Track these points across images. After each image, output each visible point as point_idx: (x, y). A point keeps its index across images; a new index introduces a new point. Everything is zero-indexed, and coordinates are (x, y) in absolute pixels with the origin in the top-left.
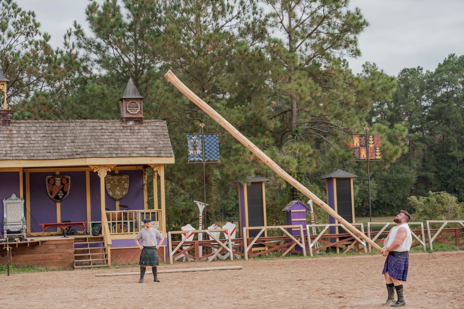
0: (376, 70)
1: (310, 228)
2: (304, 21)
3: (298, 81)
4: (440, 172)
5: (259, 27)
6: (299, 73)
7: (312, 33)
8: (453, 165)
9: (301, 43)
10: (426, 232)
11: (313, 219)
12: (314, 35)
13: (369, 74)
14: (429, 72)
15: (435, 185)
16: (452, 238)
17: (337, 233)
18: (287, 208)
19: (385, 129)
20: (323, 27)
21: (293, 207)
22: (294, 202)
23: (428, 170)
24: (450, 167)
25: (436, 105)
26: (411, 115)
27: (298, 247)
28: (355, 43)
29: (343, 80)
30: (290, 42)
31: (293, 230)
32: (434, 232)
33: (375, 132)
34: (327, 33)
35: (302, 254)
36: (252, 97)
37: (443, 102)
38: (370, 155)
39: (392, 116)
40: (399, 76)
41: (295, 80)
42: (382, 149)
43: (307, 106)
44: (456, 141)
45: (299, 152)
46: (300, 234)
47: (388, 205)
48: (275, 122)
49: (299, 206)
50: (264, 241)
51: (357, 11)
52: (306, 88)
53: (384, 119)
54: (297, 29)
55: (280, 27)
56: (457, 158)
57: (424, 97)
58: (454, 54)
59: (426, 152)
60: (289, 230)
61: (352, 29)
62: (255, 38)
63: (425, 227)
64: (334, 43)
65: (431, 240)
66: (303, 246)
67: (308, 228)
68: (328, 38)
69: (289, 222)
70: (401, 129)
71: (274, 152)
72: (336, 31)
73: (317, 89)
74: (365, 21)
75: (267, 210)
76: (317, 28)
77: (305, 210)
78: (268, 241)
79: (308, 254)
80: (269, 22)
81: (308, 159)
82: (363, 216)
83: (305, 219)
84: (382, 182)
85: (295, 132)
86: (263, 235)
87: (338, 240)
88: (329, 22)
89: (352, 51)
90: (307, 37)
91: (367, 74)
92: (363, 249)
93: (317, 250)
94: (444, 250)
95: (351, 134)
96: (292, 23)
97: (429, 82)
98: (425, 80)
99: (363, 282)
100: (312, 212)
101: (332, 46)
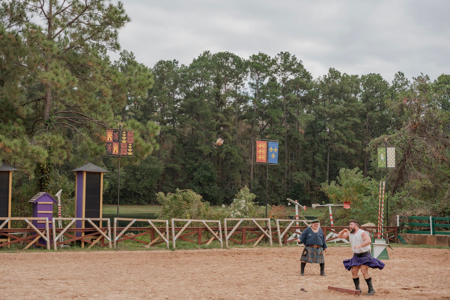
0: (133, 59)
1: (57, 222)
2: (66, 8)
3: (55, 70)
4: (187, 165)
5: (18, 9)
6: (56, 61)
7: (73, 22)
8: (200, 159)
9: (61, 31)
10: (170, 229)
11: (60, 212)
12: (74, 24)
13: (126, 63)
14: (184, 66)
15: (182, 176)
16: (195, 236)
17: (83, 227)
18: (34, 200)
19: (139, 126)
20: (84, 17)
21: (40, 199)
22: (42, 193)
23: (176, 162)
24: (196, 160)
25: (188, 99)
26: (164, 106)
27: (42, 240)
28: (115, 36)
29: (100, 73)
30: (49, 28)
31: (38, 222)
32: (177, 230)
33: (129, 128)
34: (88, 24)
35: (45, 248)
36: (5, 80)
37: (195, 97)
38: (122, 150)
39: (145, 106)
40: (155, 67)
41: (52, 69)
42: (134, 146)
43: (62, 96)
44: (204, 135)
45: (51, 142)
46: (45, 227)
47: (135, 193)
48: (27, 108)
49: (47, 198)
50: (7, 233)
51: (119, 5)
52: (62, 78)
53: (138, 108)
54: (58, 16)
55: (39, 12)
56: (204, 153)
57: (177, 90)
58: (209, 52)
59: (176, 144)
60: (34, 222)
61: (113, 22)
62: (12, 20)
63: (170, 225)
64: (94, 35)
65: (175, 238)
66: (47, 239)
67: (54, 221)
68: (89, 29)
69: (35, 214)
70: (154, 127)
71: (24, 141)
72: (97, 23)
73: (73, 80)
74: (126, 16)
75: (13, 199)
76: (78, 17)
77: (52, 203)
78: (11, 233)
79: (52, 248)
80: (29, 6)
81: (59, 150)
82: (109, 203)
83: (52, 212)
84: (131, 170)
85: (47, 122)
86: (6, 226)
87: (83, 235)
88: (90, 13)
89: (112, 44)
90: (67, 26)
91: (124, 62)
92: (108, 244)
93: (61, 243)
94: (185, 249)
95: (105, 128)
96: (53, 10)
97: (183, 76)
98: (179, 74)
99: (106, 283)
100: (59, 205)
101: (91, 37)
